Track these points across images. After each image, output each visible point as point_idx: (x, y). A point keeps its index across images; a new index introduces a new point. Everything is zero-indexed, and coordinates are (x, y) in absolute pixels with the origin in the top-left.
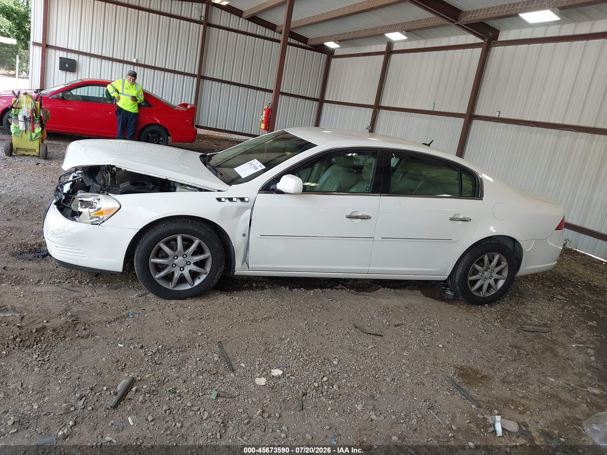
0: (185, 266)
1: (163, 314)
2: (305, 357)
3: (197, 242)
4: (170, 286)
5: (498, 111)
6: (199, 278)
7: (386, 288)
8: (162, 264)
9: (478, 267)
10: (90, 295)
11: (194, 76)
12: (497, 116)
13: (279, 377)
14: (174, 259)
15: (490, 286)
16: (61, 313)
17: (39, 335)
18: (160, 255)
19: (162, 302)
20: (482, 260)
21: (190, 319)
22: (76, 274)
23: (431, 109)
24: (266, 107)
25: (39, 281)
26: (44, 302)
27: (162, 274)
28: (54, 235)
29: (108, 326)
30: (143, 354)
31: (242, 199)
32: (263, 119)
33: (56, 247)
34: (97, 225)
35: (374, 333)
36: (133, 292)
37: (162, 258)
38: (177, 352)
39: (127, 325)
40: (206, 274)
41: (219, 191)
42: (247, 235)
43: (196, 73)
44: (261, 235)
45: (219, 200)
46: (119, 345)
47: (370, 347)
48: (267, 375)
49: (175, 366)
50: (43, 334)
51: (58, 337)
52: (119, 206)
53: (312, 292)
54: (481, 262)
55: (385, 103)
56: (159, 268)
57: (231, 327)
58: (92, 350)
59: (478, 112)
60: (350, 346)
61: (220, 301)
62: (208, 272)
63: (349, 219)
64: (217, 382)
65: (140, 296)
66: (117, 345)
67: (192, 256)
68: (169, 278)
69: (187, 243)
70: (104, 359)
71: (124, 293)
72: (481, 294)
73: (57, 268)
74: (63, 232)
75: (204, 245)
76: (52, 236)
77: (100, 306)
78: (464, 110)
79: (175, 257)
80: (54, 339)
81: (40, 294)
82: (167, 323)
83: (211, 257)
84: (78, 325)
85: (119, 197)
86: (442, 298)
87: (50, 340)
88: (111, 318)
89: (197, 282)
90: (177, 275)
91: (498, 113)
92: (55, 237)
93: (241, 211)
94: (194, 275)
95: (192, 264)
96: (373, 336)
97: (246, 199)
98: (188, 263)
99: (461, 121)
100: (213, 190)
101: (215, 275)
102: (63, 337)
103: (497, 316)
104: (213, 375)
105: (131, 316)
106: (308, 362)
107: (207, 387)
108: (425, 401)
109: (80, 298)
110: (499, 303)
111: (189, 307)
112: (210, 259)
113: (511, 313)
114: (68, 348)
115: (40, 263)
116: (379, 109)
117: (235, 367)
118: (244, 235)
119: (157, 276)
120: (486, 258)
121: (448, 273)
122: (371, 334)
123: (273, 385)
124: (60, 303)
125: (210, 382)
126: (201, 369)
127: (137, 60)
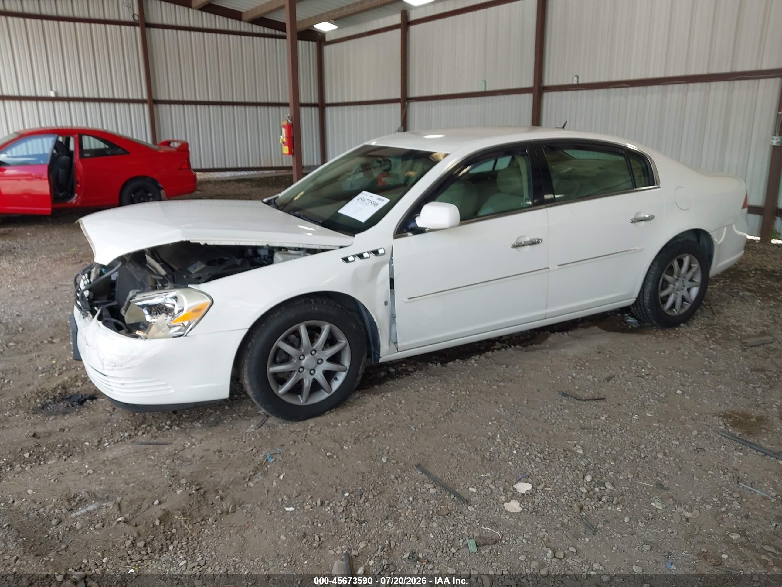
0: (316, 366)
1: (314, 444)
2: (539, 455)
3: (326, 328)
4: (301, 401)
5: (576, 76)
6: (336, 379)
7: (557, 333)
8: (283, 372)
9: (668, 278)
10: (189, 444)
11: (142, 102)
12: (575, 82)
13: (531, 494)
14: (300, 359)
15: (683, 299)
16: (170, 483)
17: (168, 528)
18: (278, 359)
19: (297, 426)
20: (672, 268)
21: (355, 442)
22: (145, 418)
23: (481, 89)
24: (285, 123)
25: (100, 442)
26: (130, 472)
27: (288, 385)
28: (117, 368)
29: (252, 485)
30: (332, 514)
31: (376, 252)
32: (285, 140)
33: (123, 384)
34: (182, 337)
35: (591, 397)
36: (244, 424)
37: (282, 362)
38: (374, 496)
39: (278, 475)
40: (345, 371)
41: (341, 247)
42: (390, 303)
43: (145, 97)
44: (409, 299)
45: (346, 260)
46: (287, 509)
47: (603, 418)
48: (515, 496)
49: (387, 518)
50: (172, 524)
51: (195, 522)
52: (209, 301)
53: (473, 361)
54: (671, 271)
55: (414, 92)
56: (281, 379)
57: (414, 438)
58: (256, 528)
59: (548, 81)
60: (580, 424)
61: (371, 405)
62: (348, 368)
63: (515, 249)
64: (460, 525)
65: (259, 425)
66: (285, 510)
67: (323, 350)
68: (297, 389)
69: (314, 332)
70: (283, 537)
71: (232, 428)
72: (675, 312)
73: (111, 415)
74: (132, 360)
75: (336, 330)
76: (113, 370)
77: (217, 458)
78: (529, 83)
79: (302, 357)
80: (191, 527)
81: (116, 461)
82: (329, 457)
83: (348, 345)
84: (207, 495)
85: (204, 287)
86: (625, 329)
87: (186, 531)
88: (248, 470)
89: (336, 385)
90: (307, 383)
91: (575, 78)
92: (118, 369)
93: (376, 269)
94: (329, 375)
95: (325, 361)
96: (594, 403)
97: (380, 252)
98: (319, 362)
99: (528, 98)
100: (333, 248)
101: (359, 368)
102: (202, 520)
103: (705, 335)
104: (447, 517)
105: (271, 460)
106: (548, 461)
107: (453, 537)
108: (725, 473)
109: (177, 452)
110: (694, 319)
111: (340, 425)
112: (348, 348)
113: (717, 328)
114: (220, 536)
115: (81, 414)
116: (408, 103)
117: (466, 496)
118: (386, 303)
119: (282, 390)
120: (676, 264)
121: (636, 295)
122: (590, 400)
123: (533, 507)
124: (157, 468)
125: (452, 528)
126: (425, 513)
127: (56, 93)
